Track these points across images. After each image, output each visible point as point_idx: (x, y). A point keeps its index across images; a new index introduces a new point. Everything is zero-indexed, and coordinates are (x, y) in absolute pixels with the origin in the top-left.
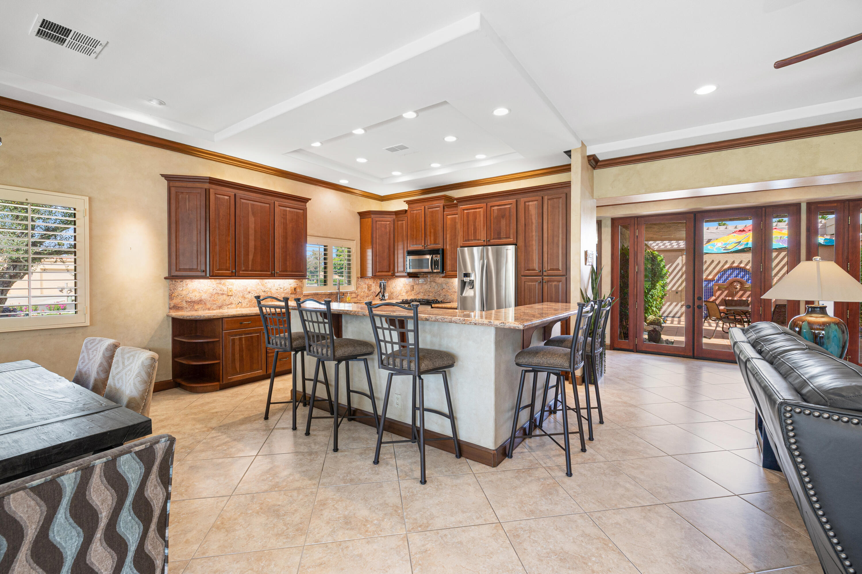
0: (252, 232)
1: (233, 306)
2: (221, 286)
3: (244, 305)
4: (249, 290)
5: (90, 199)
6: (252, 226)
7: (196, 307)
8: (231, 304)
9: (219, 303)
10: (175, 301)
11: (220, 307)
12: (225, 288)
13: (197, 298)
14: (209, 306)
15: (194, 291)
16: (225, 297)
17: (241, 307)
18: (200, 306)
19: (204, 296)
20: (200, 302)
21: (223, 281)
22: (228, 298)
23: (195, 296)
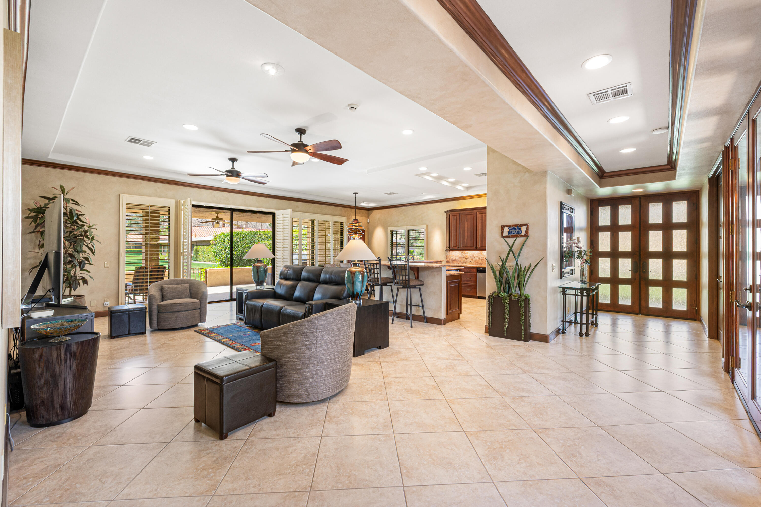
0: (466, 229)
1: (468, 263)
2: (463, 254)
3: (472, 263)
4: (475, 256)
5: (427, 226)
6: (466, 226)
7: (454, 262)
8: (467, 262)
9: (462, 261)
10: (448, 259)
11: (463, 263)
12: (464, 255)
13: (454, 259)
14: (458, 262)
15: (453, 255)
16: (464, 258)
17: (471, 264)
18: (455, 262)
19: (457, 258)
20: (455, 260)
21: (464, 252)
22: (465, 259)
23: (453, 258)
